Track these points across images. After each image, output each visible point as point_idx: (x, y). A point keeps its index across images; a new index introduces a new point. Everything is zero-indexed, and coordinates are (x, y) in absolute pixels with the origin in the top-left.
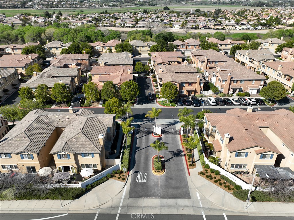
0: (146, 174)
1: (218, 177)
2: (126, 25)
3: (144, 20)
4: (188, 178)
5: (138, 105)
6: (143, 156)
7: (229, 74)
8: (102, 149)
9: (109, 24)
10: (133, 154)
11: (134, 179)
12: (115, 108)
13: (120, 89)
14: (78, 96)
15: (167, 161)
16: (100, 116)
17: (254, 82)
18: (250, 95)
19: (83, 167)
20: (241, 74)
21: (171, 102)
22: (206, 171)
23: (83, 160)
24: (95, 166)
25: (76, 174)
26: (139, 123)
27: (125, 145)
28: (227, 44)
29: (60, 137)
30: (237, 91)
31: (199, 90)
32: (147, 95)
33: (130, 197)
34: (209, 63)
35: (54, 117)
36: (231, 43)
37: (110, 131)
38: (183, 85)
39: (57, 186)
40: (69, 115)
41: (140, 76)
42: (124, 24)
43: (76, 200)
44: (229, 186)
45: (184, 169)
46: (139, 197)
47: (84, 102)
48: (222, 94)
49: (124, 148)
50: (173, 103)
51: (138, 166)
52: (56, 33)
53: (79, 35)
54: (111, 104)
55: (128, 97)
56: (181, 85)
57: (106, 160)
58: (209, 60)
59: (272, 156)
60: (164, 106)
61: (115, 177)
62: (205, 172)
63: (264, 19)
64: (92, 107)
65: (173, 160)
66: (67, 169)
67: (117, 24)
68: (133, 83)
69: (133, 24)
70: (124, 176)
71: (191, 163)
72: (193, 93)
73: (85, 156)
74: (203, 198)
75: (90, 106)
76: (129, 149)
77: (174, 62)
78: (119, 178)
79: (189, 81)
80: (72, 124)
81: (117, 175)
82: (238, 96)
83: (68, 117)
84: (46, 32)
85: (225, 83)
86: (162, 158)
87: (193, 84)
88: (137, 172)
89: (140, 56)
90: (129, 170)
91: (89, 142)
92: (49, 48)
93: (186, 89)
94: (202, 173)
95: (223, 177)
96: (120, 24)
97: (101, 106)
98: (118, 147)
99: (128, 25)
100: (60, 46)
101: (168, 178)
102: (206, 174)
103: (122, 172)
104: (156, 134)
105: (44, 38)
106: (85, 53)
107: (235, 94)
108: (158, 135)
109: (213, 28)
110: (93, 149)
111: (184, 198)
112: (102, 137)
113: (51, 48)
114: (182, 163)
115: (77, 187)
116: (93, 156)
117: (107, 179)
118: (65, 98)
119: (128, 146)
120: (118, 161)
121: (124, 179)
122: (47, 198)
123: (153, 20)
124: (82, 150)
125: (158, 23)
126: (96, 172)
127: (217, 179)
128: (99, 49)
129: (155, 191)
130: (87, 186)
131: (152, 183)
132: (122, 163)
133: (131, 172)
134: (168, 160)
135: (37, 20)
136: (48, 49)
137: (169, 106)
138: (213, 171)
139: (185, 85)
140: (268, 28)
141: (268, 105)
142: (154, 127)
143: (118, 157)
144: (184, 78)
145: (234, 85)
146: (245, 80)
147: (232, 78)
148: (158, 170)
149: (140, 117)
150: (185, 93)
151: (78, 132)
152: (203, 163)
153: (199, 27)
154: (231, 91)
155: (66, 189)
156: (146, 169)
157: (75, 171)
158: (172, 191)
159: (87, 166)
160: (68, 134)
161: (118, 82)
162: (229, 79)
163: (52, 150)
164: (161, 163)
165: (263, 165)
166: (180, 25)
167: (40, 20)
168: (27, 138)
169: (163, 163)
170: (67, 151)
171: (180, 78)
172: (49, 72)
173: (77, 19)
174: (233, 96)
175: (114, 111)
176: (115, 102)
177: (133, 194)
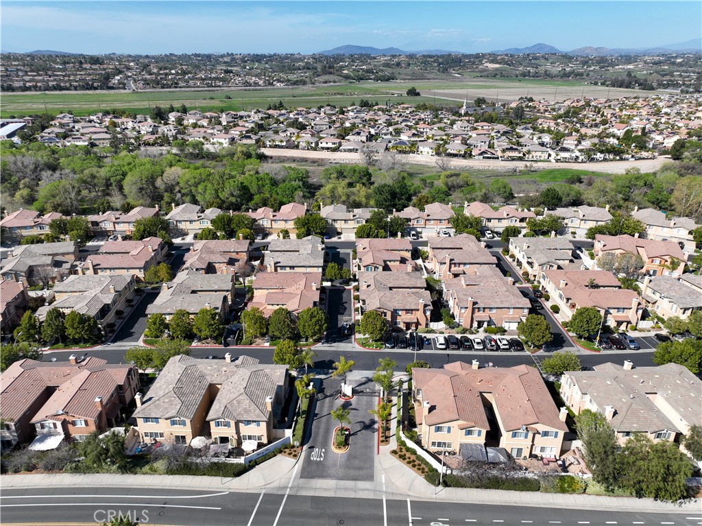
0: (323, 450)
1: (413, 457)
2: (320, 145)
3: (359, 134)
4: (376, 457)
5: (325, 345)
6: (323, 426)
7: (470, 299)
8: (270, 416)
9: (287, 142)
10: (310, 423)
11: (308, 456)
12: (289, 355)
13: (298, 318)
14: (232, 326)
15: (353, 434)
16: (268, 368)
17: (511, 310)
18: (505, 331)
19: (245, 439)
20: (492, 297)
21: (376, 341)
22: (401, 449)
23: (245, 430)
24: (260, 438)
25: (236, 448)
26: (322, 377)
27: (299, 410)
28: (501, 219)
29: (217, 398)
30: (485, 325)
31: (423, 321)
32: (339, 325)
33: (301, 477)
34: (453, 266)
35: (206, 369)
36: (509, 216)
37: (281, 390)
38: (397, 313)
39: (215, 460)
40: (227, 365)
41: (335, 286)
42: (317, 144)
43: (237, 478)
44: (423, 469)
45: (374, 446)
46: (312, 477)
47: (242, 338)
48: (460, 329)
49: (298, 414)
50: (379, 343)
51: (315, 440)
52: (185, 180)
53: (227, 185)
54: (284, 350)
55: (309, 333)
56: (395, 313)
57: (274, 430)
58: (453, 260)
59: (480, 432)
60: (365, 347)
61: (285, 452)
62: (398, 451)
63: (614, 136)
64: (253, 347)
65: (362, 433)
66: (224, 440)
67: (301, 143)
68: (318, 313)
69: (334, 144)
70: (295, 451)
71: (384, 439)
72: (414, 325)
73: (248, 424)
74: (389, 482)
75: (251, 344)
76: (304, 416)
77: (394, 261)
78: (290, 454)
79: (407, 308)
80: (231, 380)
81: (287, 450)
82: (486, 332)
83: (225, 369)
84: (165, 175)
85: (465, 311)
86: (346, 430)
87: (414, 312)
88: (312, 448)
89: (340, 238)
90: (302, 444)
91: (253, 406)
92: (177, 221)
93: (403, 319)
94: (394, 452)
95: (419, 458)
96: (308, 143)
97: (268, 344)
98: (290, 414)
99: (324, 145)
100: (197, 218)
101: (350, 457)
102: (399, 453)
103: (293, 447)
104: (345, 395)
105: (162, 188)
106: (241, 238)
107: (481, 330)
108: (348, 396)
109: (501, 157)
110: (259, 416)
111: (365, 480)
112: (270, 401)
113: (180, 222)
114: (372, 439)
115: (239, 462)
116: (259, 425)
117: (275, 455)
118: (214, 332)
119: (304, 412)
120: (288, 433)
121: (295, 456)
122: (204, 475)
123: (378, 131)
124: (246, 417)
125: (389, 137)
126: (260, 446)
127: (411, 460)
128: (266, 224)
129: (332, 471)
130: (250, 462)
131: (330, 462)
132: (294, 435)
133: (305, 447)
134: (355, 434)
135: (137, 128)
136: (175, 223)
137: (372, 349)
138: (408, 449)
139: (400, 313)
140: (618, 158)
141: (528, 350)
142: (343, 384)
143: (290, 428)
144: (400, 302)
145: (479, 315)
146: (497, 308)
147: (475, 303)
148: (339, 445)
149: (325, 365)
150: (402, 326)
151: (240, 393)
152: (399, 439)
153: (473, 154)
154: (475, 324)
155: (225, 465)
156: (325, 444)
157: (235, 444)
158: (352, 472)
159: (250, 438)
160: (227, 395)
161: (296, 307)
162: (470, 306)
163: (209, 415)
164: (344, 437)
165: (470, 444)
166: (432, 148)
167: (143, 128)
168: (177, 399)
169: (347, 437)
170: (228, 417)
171: (394, 300)
172: (186, 282)
173: (220, 127)
174: (478, 332)
175: (287, 360)
176: (289, 347)
177: (306, 474)
